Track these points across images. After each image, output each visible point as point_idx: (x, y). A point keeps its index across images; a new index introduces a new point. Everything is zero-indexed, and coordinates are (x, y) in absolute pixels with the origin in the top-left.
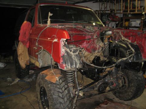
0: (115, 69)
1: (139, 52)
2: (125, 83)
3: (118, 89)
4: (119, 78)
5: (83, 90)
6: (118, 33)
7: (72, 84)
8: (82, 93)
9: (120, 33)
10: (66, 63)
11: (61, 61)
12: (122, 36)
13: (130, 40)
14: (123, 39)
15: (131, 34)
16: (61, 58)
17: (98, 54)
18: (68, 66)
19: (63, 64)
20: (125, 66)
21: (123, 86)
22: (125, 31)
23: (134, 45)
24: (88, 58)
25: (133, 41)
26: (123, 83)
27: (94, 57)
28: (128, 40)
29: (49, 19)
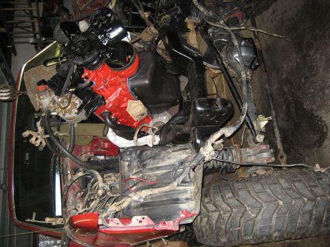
11: (171, 225)
16: (162, 227)
29: (48, 221)
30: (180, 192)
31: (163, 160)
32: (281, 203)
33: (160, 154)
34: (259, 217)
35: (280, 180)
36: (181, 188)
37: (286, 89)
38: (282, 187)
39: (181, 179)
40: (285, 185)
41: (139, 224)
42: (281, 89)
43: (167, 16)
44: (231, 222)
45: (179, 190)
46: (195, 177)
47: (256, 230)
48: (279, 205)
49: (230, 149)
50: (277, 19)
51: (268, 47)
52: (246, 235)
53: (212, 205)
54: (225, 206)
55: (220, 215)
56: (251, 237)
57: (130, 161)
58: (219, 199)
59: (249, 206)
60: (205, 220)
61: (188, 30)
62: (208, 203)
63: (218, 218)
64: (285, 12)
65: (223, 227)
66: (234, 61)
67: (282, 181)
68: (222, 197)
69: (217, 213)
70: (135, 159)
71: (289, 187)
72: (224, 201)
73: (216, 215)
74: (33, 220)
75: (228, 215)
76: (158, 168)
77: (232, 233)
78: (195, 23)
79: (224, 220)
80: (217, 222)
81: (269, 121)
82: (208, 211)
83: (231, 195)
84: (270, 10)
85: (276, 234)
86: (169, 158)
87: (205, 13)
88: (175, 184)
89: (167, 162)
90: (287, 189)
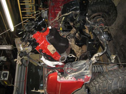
0: (87, 25)
1: (70, 3)
2: (100, 15)
3: (106, 22)
4: (95, 21)
5: (109, 55)
6: (52, 23)
7: (104, 67)
8: (113, 56)
9: (52, 21)
10: (84, 75)
11: (82, 80)
12: (55, 20)
13: (58, 12)
14: (58, 19)
15: (53, 11)
16: (79, 80)
17: (72, 42)
18: (87, 72)
19: (85, 79)
20: (83, 15)
21: (103, 17)
22: (50, 17)
23: (63, 8)
24: (77, 51)
25: (59, 9)
26: (100, 18)
27: (76, 45)
28: (59, 14)
29: (39, 91)
30: (85, 73)
31: (79, 64)
32: (120, 77)
33: (77, 62)
34: (113, 83)
35: (119, 70)
36: (85, 71)
37: (122, 49)
38: (120, 72)
39: (85, 68)
40: (121, 71)
41: (71, 79)
42: (120, 49)
43: (79, 24)
44: (103, 86)
45: (85, 72)
46: (90, 68)
47: (112, 88)
48: (120, 78)
49: (103, 66)
50: (116, 26)
51: (115, 36)
52: (109, 90)
53: (96, 82)
54: (100, 81)
55: (99, 85)
56: (111, 91)
57: (68, 67)
58: (98, 79)
59: (109, 79)
60: (94, 88)
61: (86, 29)
62: (95, 82)
63: (99, 86)
64: (119, 23)
65: (101, 88)
66: (102, 38)
67: (120, 70)
68: (99, 78)
69: (98, 84)
70: (69, 66)
71: (123, 72)
72: (100, 79)
73: (98, 85)
74: (34, 91)
75: (102, 84)
76: (77, 66)
77: (104, 90)
78: (88, 27)
79: (101, 86)
80: (98, 87)
81: (116, 56)
82: (95, 85)
83: (102, 77)
84: (114, 24)
85: (120, 89)
86: (81, 63)
87: (91, 23)
88: (83, 70)
89: (80, 64)
90: (122, 72)
